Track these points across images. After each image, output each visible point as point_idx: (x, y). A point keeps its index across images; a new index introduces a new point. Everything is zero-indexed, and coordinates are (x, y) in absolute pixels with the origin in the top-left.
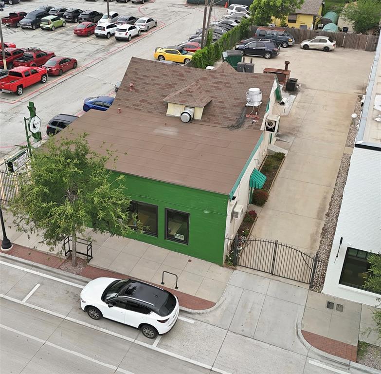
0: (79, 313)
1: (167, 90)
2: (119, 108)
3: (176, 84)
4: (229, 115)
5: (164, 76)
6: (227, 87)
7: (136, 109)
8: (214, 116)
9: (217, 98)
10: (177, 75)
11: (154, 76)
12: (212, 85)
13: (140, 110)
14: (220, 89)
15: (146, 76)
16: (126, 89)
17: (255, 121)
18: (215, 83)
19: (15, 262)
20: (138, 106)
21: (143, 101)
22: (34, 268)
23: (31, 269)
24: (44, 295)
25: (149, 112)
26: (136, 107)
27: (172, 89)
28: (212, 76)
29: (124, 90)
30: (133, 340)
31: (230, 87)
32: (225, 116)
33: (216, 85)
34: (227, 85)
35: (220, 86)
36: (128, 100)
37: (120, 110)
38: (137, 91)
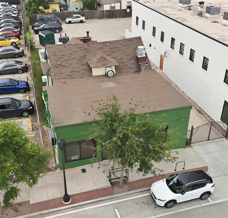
0: (159, 210)
1: (83, 60)
2: (64, 80)
3: (86, 55)
4: (130, 66)
5: (76, 52)
6: (118, 50)
7: (71, 78)
8: (122, 68)
9: (116, 57)
10: (84, 50)
11: (69, 54)
12: (109, 51)
13: (74, 78)
14: (115, 52)
15: (63, 55)
16: (55, 67)
17: (147, 65)
18: (110, 49)
19: (83, 206)
20: (71, 76)
21: (72, 72)
22: (99, 203)
23: (98, 204)
24: (127, 213)
25: (81, 77)
26: (70, 77)
27: (85, 59)
28: (105, 45)
29: (55, 68)
30: (200, 206)
31: (120, 49)
32: (127, 67)
33: (111, 50)
34: (117, 49)
35: (114, 50)
36: (62, 74)
37: (64, 81)
38: (64, 66)
